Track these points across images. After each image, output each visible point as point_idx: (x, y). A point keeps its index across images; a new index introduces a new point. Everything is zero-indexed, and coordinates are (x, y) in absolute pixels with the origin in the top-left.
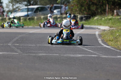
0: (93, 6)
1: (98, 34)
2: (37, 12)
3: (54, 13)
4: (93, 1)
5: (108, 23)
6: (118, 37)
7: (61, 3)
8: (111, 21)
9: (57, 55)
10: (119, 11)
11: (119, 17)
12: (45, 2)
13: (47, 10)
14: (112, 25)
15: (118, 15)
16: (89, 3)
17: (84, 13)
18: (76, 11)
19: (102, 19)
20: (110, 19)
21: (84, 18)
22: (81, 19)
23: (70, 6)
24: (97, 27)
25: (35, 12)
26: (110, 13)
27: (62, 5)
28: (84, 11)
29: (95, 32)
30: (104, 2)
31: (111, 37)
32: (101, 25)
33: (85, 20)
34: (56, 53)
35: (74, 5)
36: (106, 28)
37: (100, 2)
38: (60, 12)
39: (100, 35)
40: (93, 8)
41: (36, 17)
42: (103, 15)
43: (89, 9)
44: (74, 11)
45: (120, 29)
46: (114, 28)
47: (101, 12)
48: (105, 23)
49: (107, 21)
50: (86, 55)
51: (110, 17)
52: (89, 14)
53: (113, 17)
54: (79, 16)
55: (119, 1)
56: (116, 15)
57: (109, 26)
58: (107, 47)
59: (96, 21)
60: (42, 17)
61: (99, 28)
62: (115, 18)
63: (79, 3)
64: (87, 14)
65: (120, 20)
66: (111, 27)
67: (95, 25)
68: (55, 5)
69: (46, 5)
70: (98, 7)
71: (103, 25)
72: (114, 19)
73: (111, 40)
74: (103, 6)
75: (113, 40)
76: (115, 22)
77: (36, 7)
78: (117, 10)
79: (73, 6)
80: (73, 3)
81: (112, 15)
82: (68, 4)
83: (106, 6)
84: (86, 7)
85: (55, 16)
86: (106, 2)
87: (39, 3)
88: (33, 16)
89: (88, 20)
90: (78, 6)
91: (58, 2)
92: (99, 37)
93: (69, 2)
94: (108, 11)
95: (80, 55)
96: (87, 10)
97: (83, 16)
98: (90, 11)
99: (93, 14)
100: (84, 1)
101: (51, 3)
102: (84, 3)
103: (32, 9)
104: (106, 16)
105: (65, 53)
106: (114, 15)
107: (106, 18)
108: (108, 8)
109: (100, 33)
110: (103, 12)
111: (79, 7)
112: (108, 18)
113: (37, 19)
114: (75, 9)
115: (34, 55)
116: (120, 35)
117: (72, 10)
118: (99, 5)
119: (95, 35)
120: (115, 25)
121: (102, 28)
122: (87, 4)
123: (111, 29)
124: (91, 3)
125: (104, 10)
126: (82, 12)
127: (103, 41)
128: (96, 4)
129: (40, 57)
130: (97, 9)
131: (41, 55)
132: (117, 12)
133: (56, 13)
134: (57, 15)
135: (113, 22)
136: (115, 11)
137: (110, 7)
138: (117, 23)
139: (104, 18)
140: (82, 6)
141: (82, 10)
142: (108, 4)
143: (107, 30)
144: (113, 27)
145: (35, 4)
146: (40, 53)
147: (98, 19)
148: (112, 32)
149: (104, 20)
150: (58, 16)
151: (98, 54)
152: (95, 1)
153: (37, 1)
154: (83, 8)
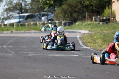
0: (75, 13)
1: (79, 37)
2: (28, 19)
3: (42, 20)
4: (75, 9)
5: (88, 28)
6: (96, 39)
7: (48, 11)
8: (90, 26)
9: (45, 55)
10: (97, 18)
11: (97, 23)
12: (34, 11)
13: (36, 17)
14: (91, 29)
15: (96, 20)
16: (71, 11)
17: (67, 19)
18: (61, 17)
19: (82, 24)
20: (89, 24)
21: (67, 24)
22: (65, 24)
23: (56, 13)
24: (78, 31)
25: (26, 19)
26: (90, 19)
27: (49, 13)
28: (67, 17)
29: (77, 35)
30: (84, 9)
31: (90, 40)
32: (81, 29)
33: (68, 25)
34: (44, 54)
35: (59, 12)
36: (86, 32)
37: (80, 10)
38: (47, 19)
39: (81, 38)
40: (75, 15)
41: (26, 24)
42: (83, 21)
43: (72, 16)
44: (59, 17)
45: (98, 33)
46: (93, 32)
47: (81, 18)
48: (85, 28)
49: (87, 26)
50: (69, 55)
51: (89, 22)
52: (72, 21)
53: (92, 23)
54: (63, 22)
55: (97, 9)
56: (94, 21)
57: (88, 30)
58: (87, 48)
59: (78, 26)
60: (32, 23)
61: (80, 32)
62: (94, 24)
63: (63, 11)
64: (70, 21)
65: (98, 25)
66: (90, 31)
67: (77, 29)
68: (42, 13)
69: (35, 13)
70: (79, 14)
71: (84, 30)
72: (92, 24)
73: (90, 42)
74: (83, 13)
75: (91, 42)
76: (93, 27)
77: (26, 14)
78: (95, 17)
79: (58, 14)
80: (58, 11)
81: (91, 21)
82: (53, 12)
83: (86, 13)
84: (69, 15)
85: (43, 22)
86: (86, 10)
87: (29, 11)
88: (24, 22)
89: (71, 25)
90: (62, 13)
91: (45, 10)
92: (80, 40)
93: (55, 11)
94: (88, 17)
95: (63, 55)
96: (70, 17)
97: (66, 22)
98: (72, 18)
99: (75, 21)
100: (67, 9)
101: (39, 11)
102: (67, 11)
103: (24, 16)
104: (86, 22)
105: (51, 54)
106: (92, 21)
107: (86, 23)
108: (88, 15)
109: (81, 36)
110: (83, 19)
111: (63, 15)
112: (87, 24)
113: (28, 25)
114: (60, 16)
115: (25, 55)
116: (97, 38)
117: (57, 17)
118: (80, 12)
119: (76, 37)
120: (93, 29)
121: (83, 32)
122: (69, 12)
123: (90, 32)
124: (73, 11)
125: (85, 17)
126: (66, 19)
127: (83, 43)
128: (77, 12)
129: (30, 57)
130: (78, 16)
131: (31, 55)
132: (95, 18)
133: (44, 19)
134: (44, 21)
135: (92, 26)
136: (93, 18)
137: (89, 14)
138: (95, 28)
139: (85, 23)
140: (65, 13)
141: (65, 17)
142: (88, 11)
143: (87, 34)
144: (91, 31)
145: (25, 12)
146: (30, 54)
147: (79, 24)
148: (91, 36)
149: (84, 25)
150: (46, 22)
151: (79, 54)
152: (76, 9)
153: (28, 9)
154: (66, 15)
